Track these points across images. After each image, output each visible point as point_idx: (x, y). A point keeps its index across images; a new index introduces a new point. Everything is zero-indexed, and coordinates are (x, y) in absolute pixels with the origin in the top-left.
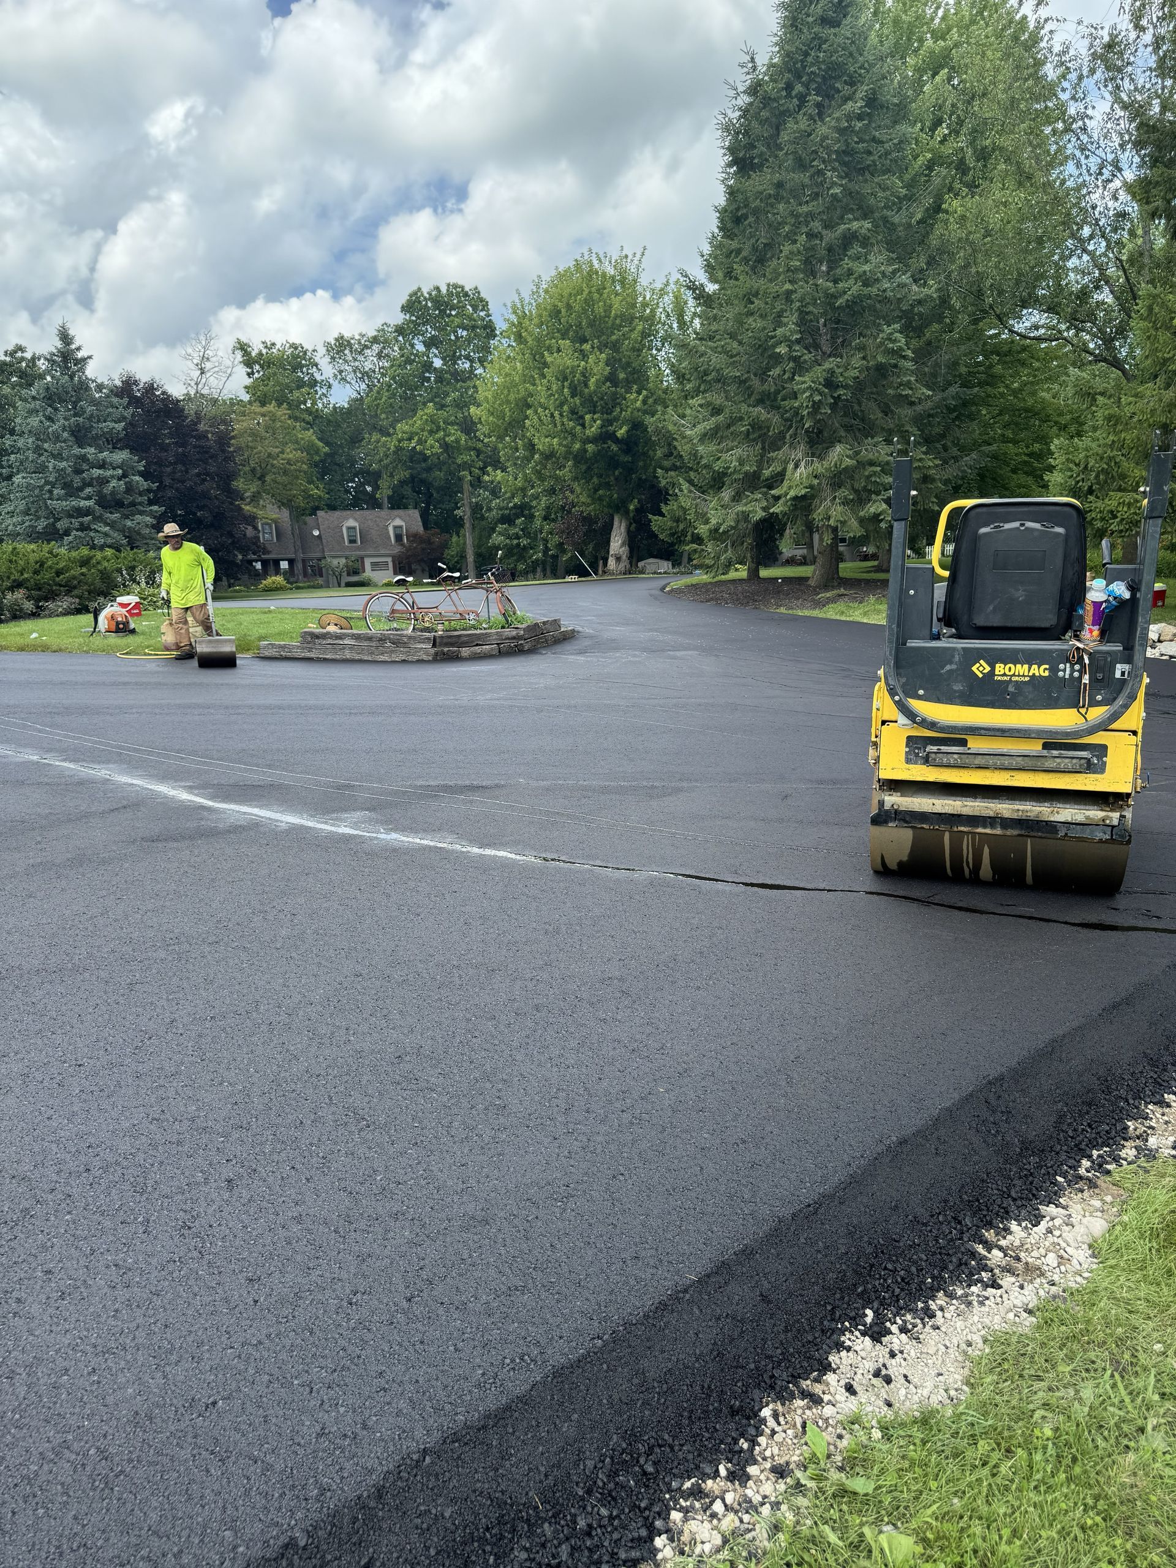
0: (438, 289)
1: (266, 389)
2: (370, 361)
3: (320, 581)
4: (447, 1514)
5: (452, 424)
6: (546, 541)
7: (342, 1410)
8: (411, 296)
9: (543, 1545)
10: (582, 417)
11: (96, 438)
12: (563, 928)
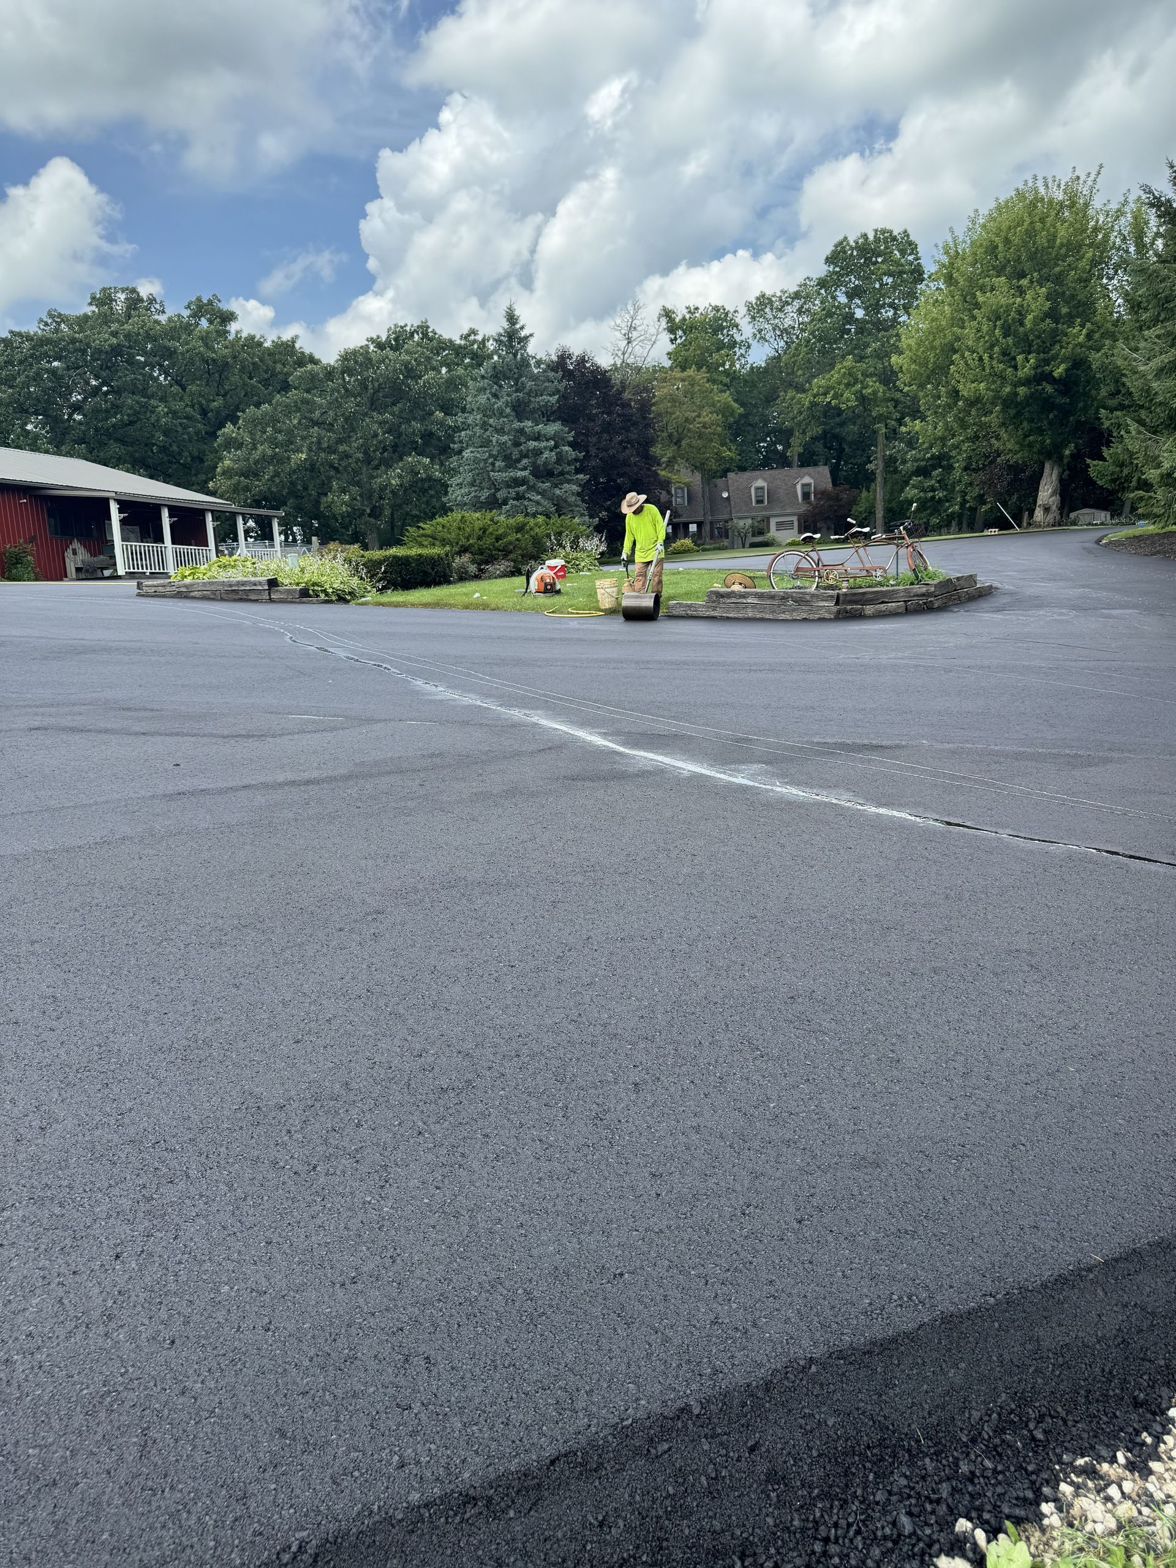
0: (865, 236)
1: (686, 354)
2: (790, 318)
3: (726, 543)
4: (830, 1423)
5: (871, 375)
6: (964, 493)
7: (734, 1306)
8: (836, 246)
9: (923, 1478)
10: (1014, 359)
11: (534, 411)
12: (967, 895)
